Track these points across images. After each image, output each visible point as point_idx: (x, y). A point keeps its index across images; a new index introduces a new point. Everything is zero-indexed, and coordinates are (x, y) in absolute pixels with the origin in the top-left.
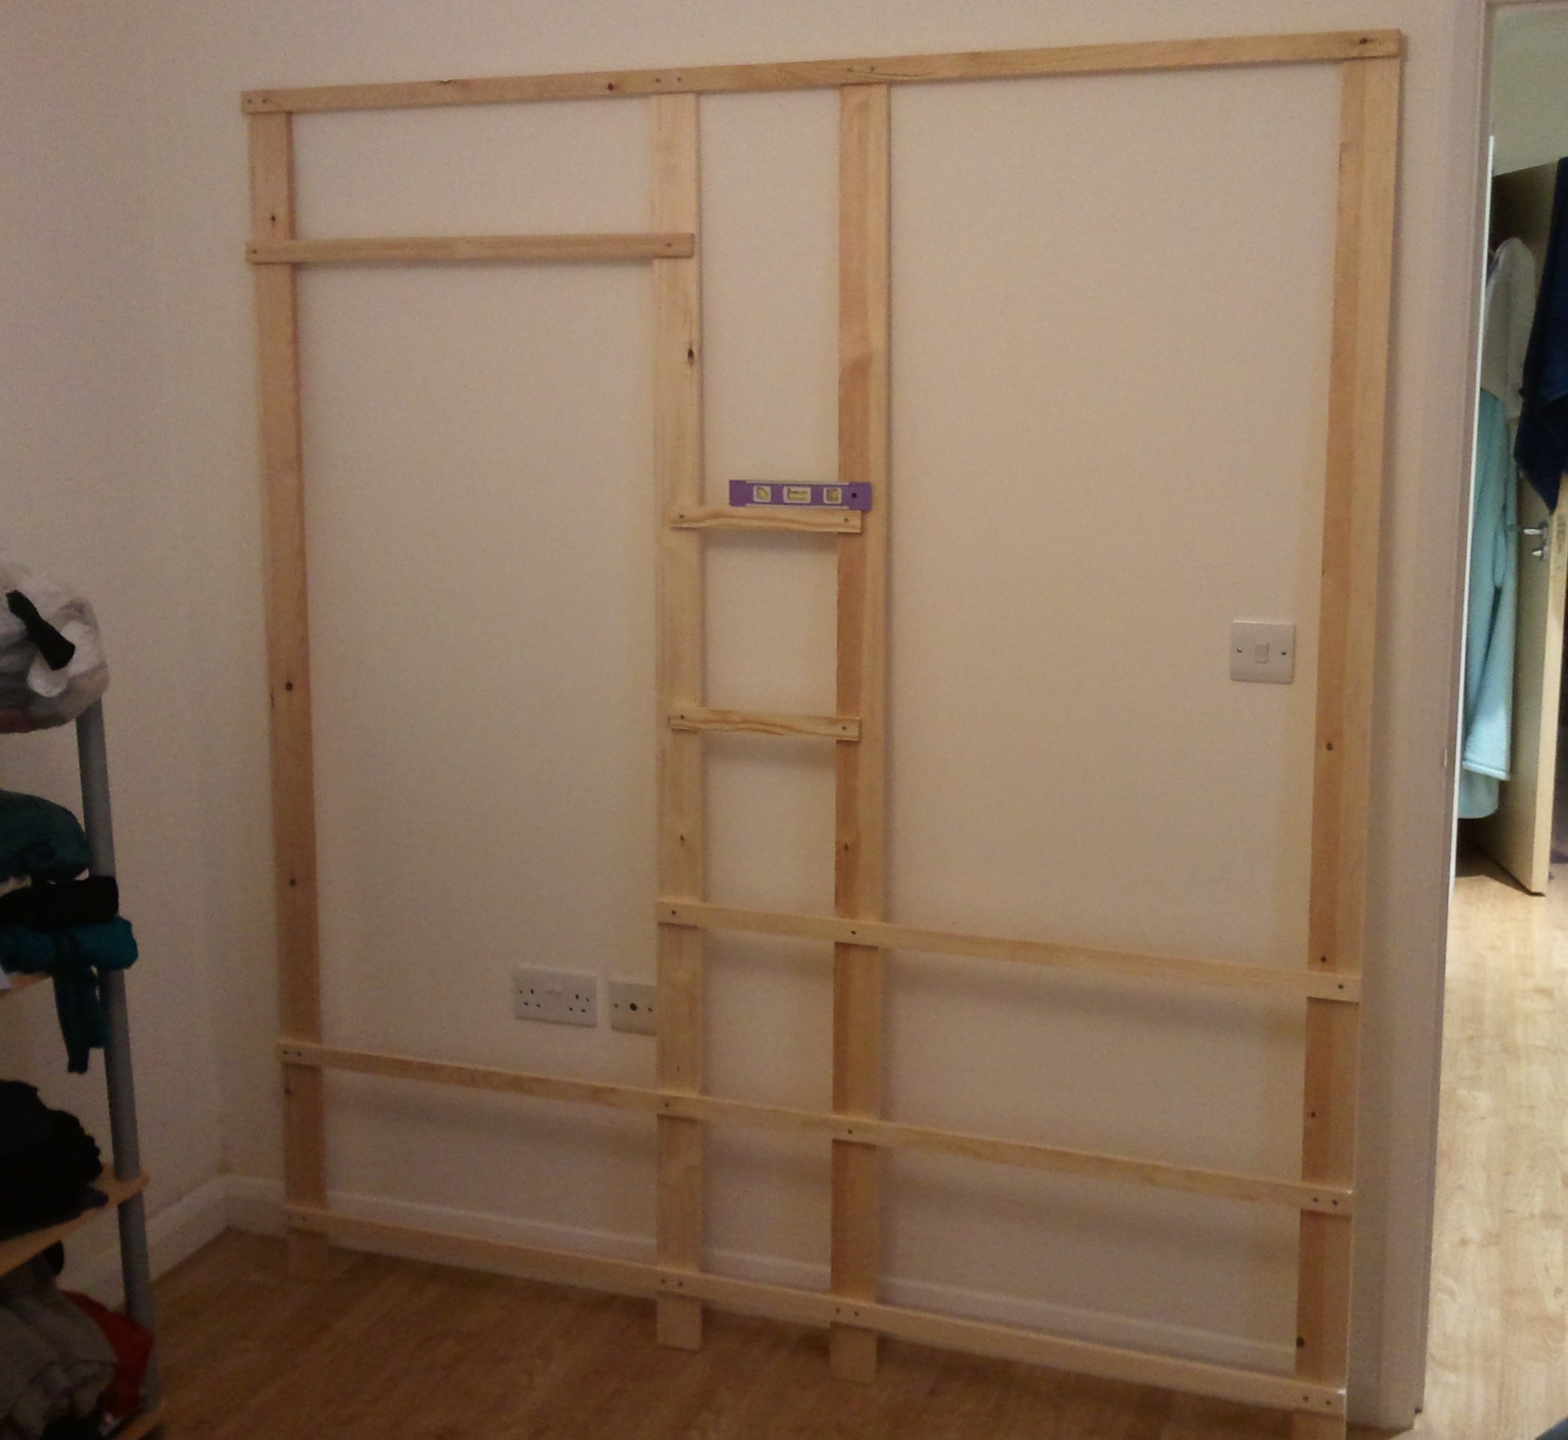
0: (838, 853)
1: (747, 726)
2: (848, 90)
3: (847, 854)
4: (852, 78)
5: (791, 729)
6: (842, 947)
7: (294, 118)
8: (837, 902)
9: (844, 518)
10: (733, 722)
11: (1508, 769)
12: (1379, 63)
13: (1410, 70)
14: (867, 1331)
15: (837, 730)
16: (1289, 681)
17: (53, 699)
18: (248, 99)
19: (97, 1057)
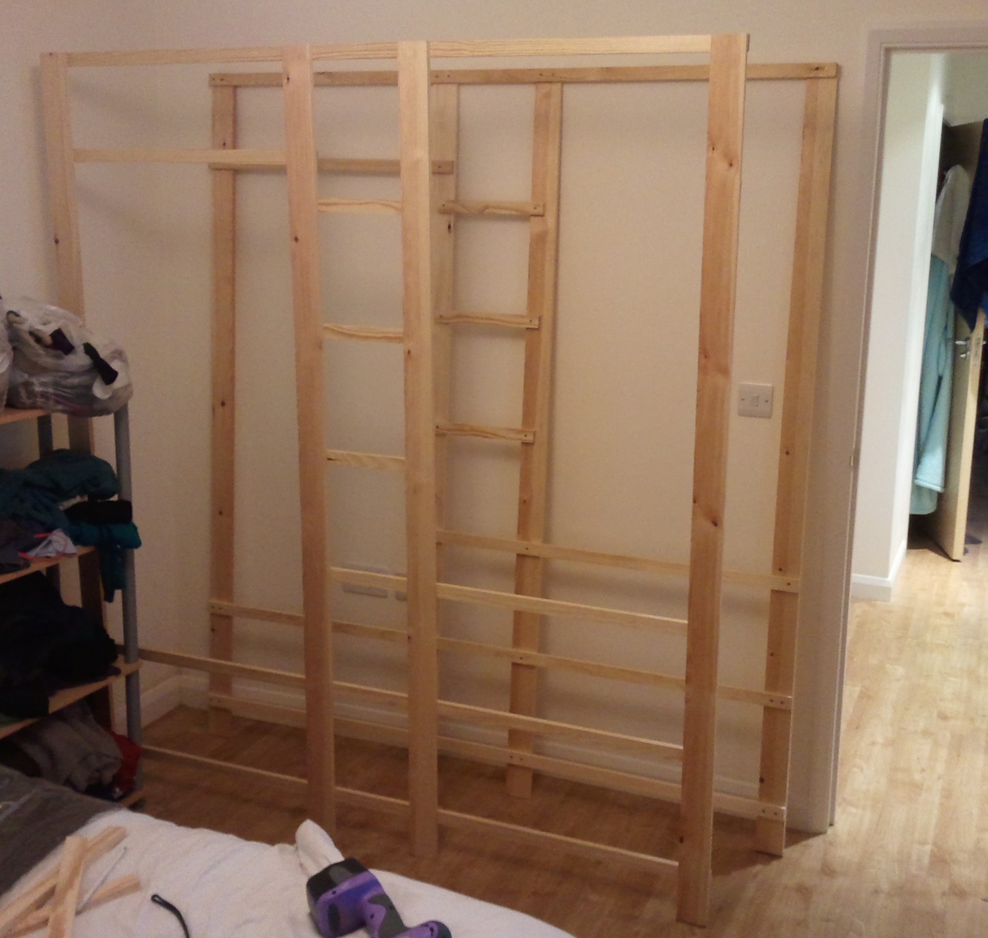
0: (520, 504)
1: (472, 433)
2: (541, 86)
3: (524, 505)
4: (543, 79)
5: (495, 435)
6: (520, 556)
7: (239, 90)
8: (519, 532)
9: (529, 320)
10: (465, 431)
11: (943, 485)
12: (825, 81)
13: (842, 83)
14: (527, 769)
15: (522, 436)
16: (769, 417)
17: (105, 400)
18: (213, 78)
19: (118, 594)
